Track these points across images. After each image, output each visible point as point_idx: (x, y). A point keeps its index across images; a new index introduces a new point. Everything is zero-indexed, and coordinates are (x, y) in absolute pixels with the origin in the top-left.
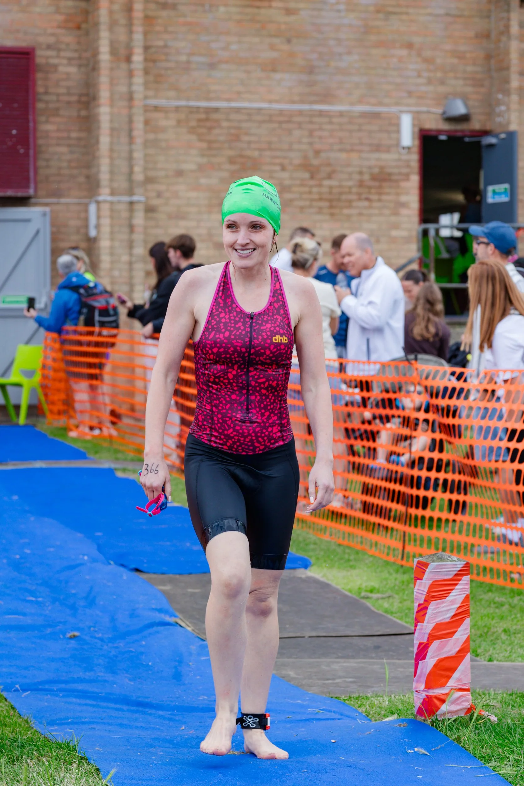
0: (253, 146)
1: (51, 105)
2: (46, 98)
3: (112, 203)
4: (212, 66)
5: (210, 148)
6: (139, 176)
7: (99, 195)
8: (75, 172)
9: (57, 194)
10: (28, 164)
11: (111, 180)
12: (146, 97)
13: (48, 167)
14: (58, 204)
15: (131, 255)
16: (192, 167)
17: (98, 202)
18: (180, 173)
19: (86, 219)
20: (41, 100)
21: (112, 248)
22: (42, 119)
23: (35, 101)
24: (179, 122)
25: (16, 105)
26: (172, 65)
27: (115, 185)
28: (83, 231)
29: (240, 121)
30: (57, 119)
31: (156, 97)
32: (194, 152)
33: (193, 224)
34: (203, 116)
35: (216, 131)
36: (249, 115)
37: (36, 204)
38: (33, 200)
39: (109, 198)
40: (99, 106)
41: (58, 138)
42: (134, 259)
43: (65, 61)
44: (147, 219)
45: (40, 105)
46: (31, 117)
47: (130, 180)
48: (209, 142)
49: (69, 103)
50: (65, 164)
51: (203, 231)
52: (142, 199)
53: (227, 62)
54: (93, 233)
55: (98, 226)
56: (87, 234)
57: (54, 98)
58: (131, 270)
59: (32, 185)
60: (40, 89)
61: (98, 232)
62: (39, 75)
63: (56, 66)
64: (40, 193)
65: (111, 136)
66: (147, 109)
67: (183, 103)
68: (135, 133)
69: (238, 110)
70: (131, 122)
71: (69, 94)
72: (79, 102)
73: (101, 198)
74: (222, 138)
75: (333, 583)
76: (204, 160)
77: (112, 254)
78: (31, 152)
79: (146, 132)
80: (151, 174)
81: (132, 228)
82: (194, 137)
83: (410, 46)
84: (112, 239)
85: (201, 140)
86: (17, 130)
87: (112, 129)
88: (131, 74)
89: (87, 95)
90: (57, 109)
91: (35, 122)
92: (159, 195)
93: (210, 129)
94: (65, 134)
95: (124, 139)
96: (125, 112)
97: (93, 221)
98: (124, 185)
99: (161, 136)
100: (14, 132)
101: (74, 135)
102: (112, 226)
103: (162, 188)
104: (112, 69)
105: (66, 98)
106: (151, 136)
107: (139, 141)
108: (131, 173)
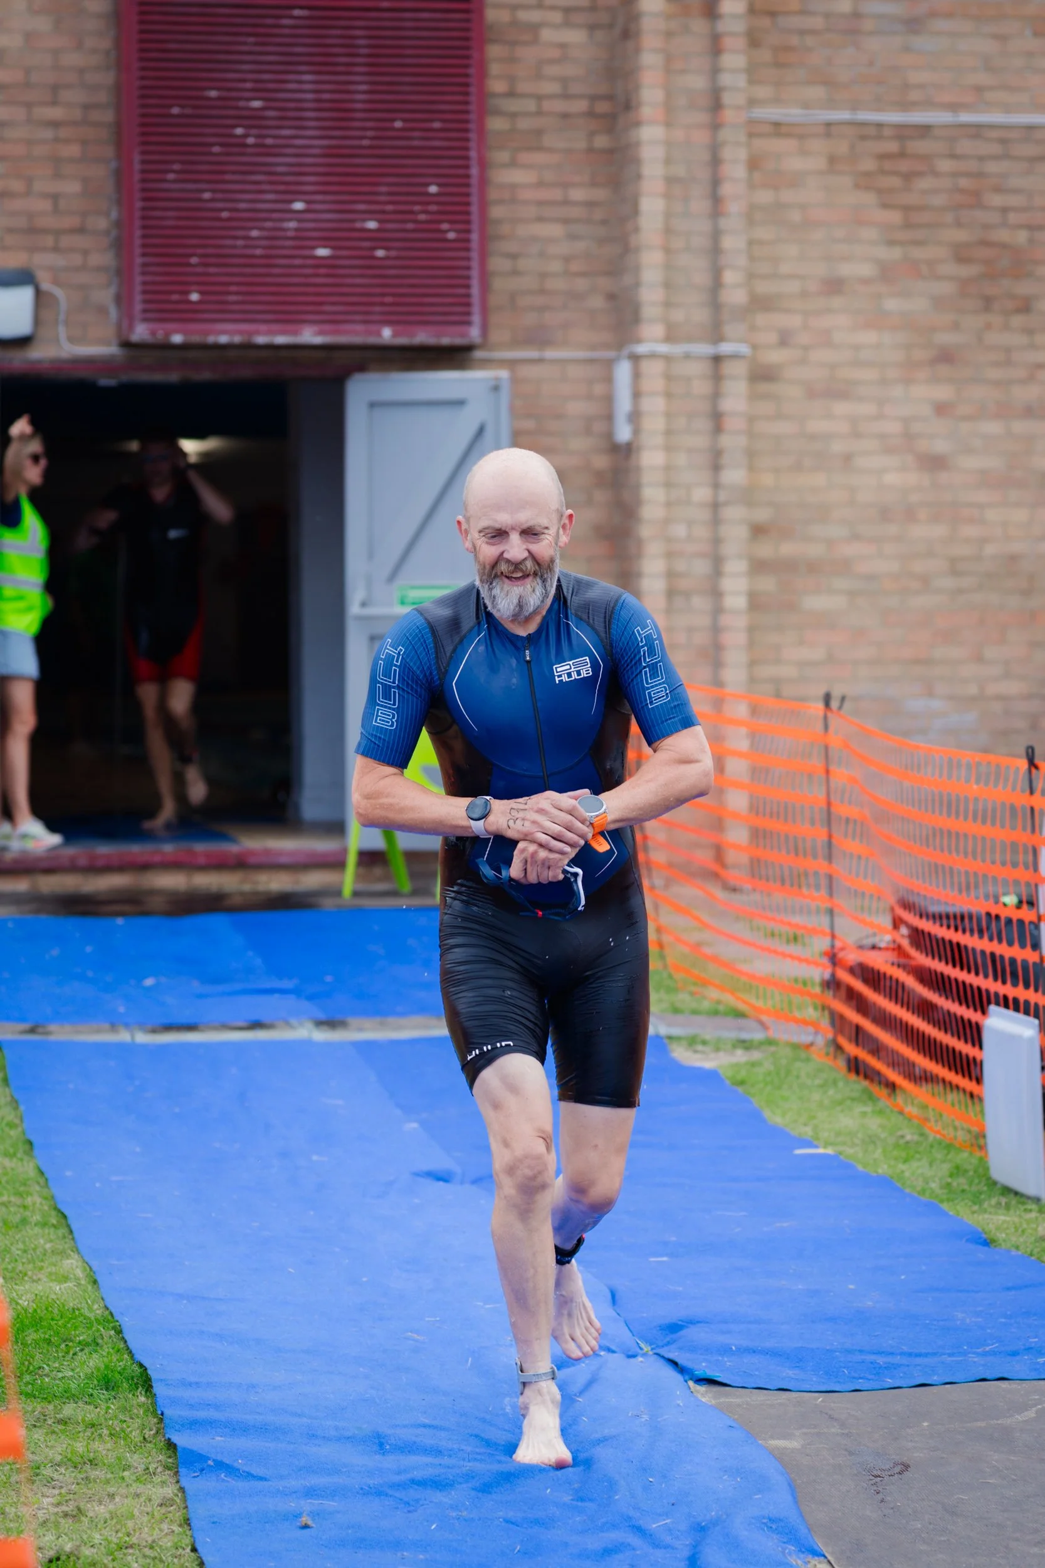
0: (1012, 218)
1: (524, 124)
2: (513, 105)
3: (668, 358)
4: (913, 25)
5: (908, 225)
6: (735, 295)
7: (639, 341)
8: (581, 284)
9: (538, 338)
10: (468, 268)
11: (668, 304)
12: (752, 102)
13: (515, 273)
14: (540, 361)
15: (716, 486)
16: (866, 270)
17: (635, 358)
18: (834, 286)
19: (609, 400)
20: (498, 113)
21: (668, 468)
22: (502, 156)
23: (482, 113)
24: (832, 160)
25: (437, 125)
26: (817, 22)
27: (678, 316)
28: (599, 427)
29: (981, 159)
30: (538, 158)
31: (777, 101)
32: (870, 233)
33: (866, 409)
34: (892, 147)
35: (925, 183)
36: (1003, 141)
37: (486, 363)
38: (478, 354)
39: (663, 348)
40: (638, 124)
41: (540, 203)
42: (723, 496)
43: (557, 17)
44: (753, 397)
45: (495, 124)
46: (473, 154)
47: (715, 305)
48: (907, 209)
49: (565, 116)
50: (556, 266)
51: (892, 427)
52: (744, 349)
53: (950, 15)
54: (623, 433)
55: (635, 417)
56: (609, 435)
57: (531, 105)
58: (716, 521)
59: (476, 318)
60: (496, 85)
61: (636, 432)
62: (494, 51)
63: (534, 29)
64: (495, 336)
65: (667, 196)
66: (754, 129)
67: (845, 115)
68: (726, 189)
69: (977, 131)
70: (715, 161)
71: (566, 96)
72: (591, 114)
73: (641, 349)
74: (938, 200)
76: (896, 253)
77: (668, 485)
78: (475, 236)
79: (751, 186)
80: (763, 288)
81: (717, 420)
82: (869, 199)
84: (669, 449)
85: (885, 206)
86: (439, 185)
87: (670, 180)
88: (716, 47)
89: (610, 98)
90: (539, 132)
91: (483, 164)
92: (785, 340)
93: (908, 177)
94: (556, 194)
95: (700, 205)
96: (701, 137)
97: (624, 403)
98: (701, 315)
99: (788, 196)
100: (433, 189)
101: (578, 194)
102: (668, 415)
103: (795, 321)
104: (669, 34)
105: (559, 106)
106: (765, 197)
107: (734, 208)
108: (717, 284)
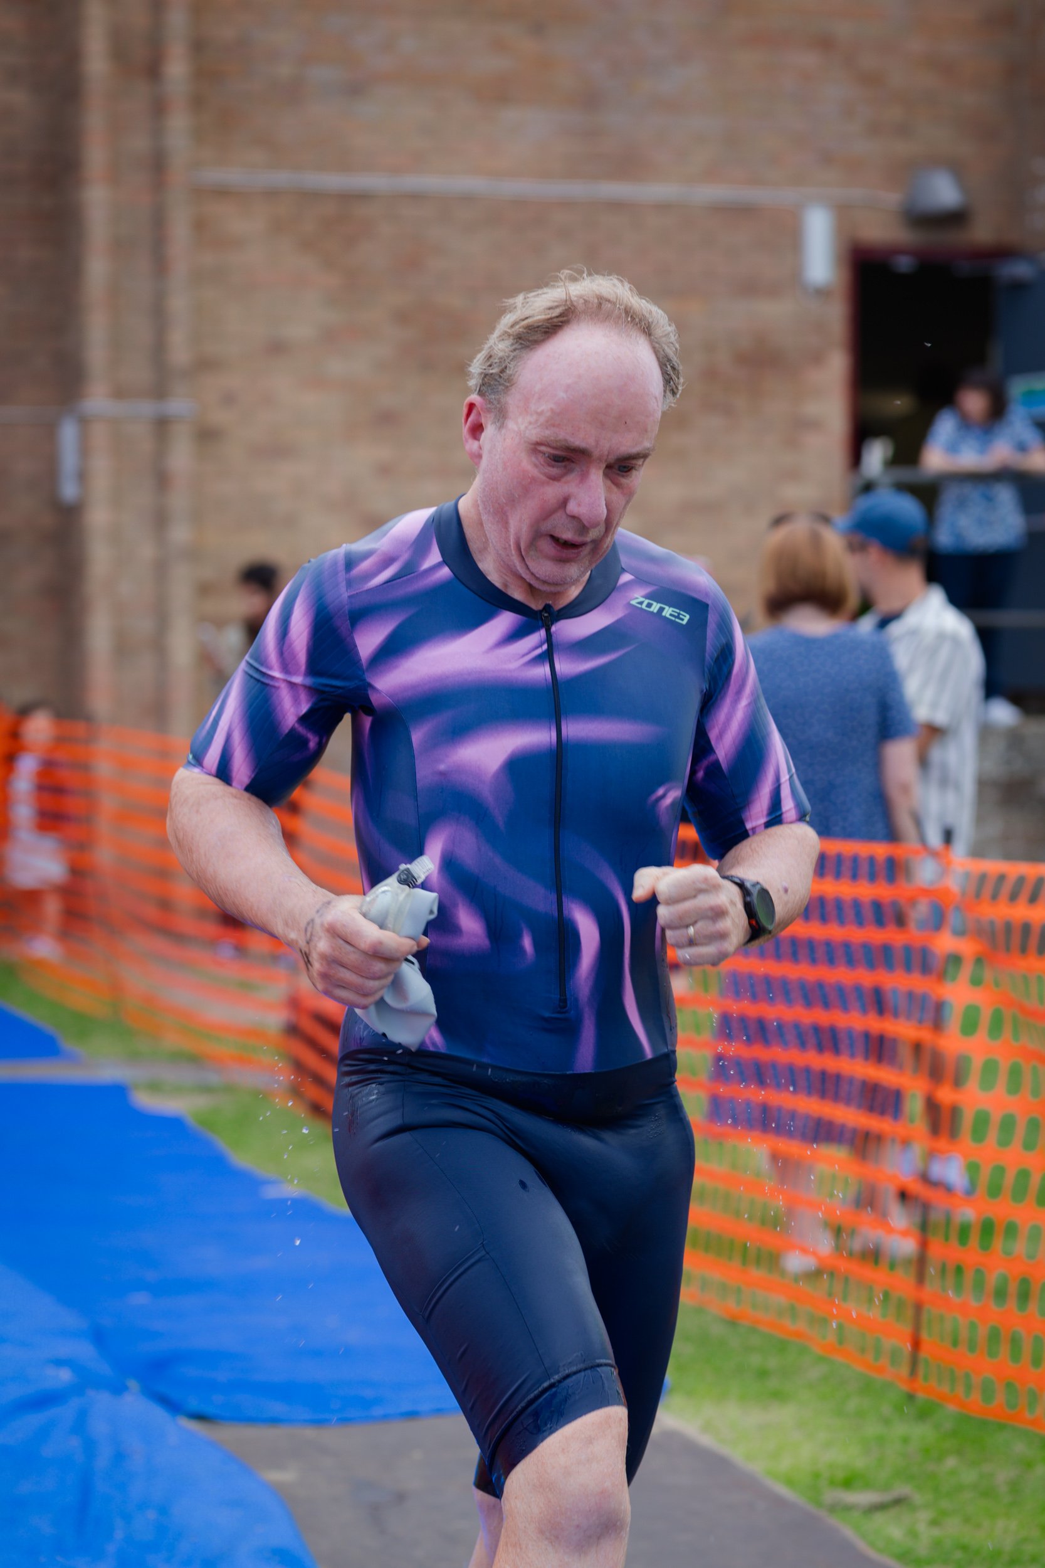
3: (116, 419)
4: (355, 90)
5: (349, 287)
6: (182, 354)
7: (85, 400)
8: (25, 343)
11: (114, 363)
12: (196, 165)
15: (161, 544)
16: (308, 332)
17: (82, 419)
18: (277, 348)
19: (53, 458)
21: (116, 526)
24: (276, 224)
26: (258, 86)
27: (124, 375)
28: (43, 486)
29: (421, 223)
31: (219, 164)
32: (312, 296)
33: (310, 469)
35: (366, 247)
39: (109, 408)
40: (83, 184)
42: (168, 555)
44: (199, 457)
47: (159, 363)
48: (349, 272)
49: (8, 177)
51: (334, 488)
52: (190, 410)
53: (390, 80)
54: (69, 491)
55: (82, 476)
56: (54, 495)
58: (161, 580)
61: (84, 489)
65: (114, 257)
66: (197, 193)
68: (172, 250)
69: (416, 197)
70: (159, 222)
71: (9, 156)
72: (34, 175)
73: (88, 410)
74: (379, 264)
75: (736, 1454)
76: (337, 317)
77: (116, 543)
79: (196, 248)
80: (208, 348)
81: (162, 480)
82: (310, 261)
83: (825, 43)
84: (116, 507)
85: (328, 268)
87: (117, 240)
89: (54, 158)
92: (229, 399)
93: (350, 241)
95: (143, 265)
96: (144, 198)
97: (69, 461)
98: (144, 375)
99: (231, 259)
102: (117, 474)
103: (236, 383)
104: (115, 96)
106: (208, 259)
107: (181, 268)
108: (160, 346)
